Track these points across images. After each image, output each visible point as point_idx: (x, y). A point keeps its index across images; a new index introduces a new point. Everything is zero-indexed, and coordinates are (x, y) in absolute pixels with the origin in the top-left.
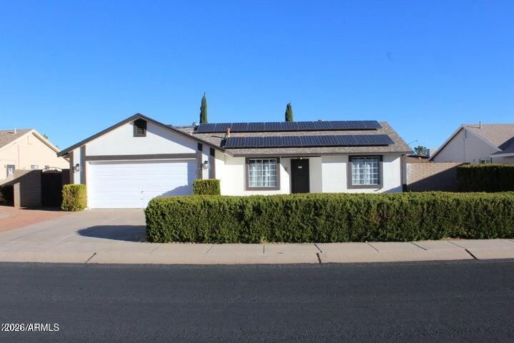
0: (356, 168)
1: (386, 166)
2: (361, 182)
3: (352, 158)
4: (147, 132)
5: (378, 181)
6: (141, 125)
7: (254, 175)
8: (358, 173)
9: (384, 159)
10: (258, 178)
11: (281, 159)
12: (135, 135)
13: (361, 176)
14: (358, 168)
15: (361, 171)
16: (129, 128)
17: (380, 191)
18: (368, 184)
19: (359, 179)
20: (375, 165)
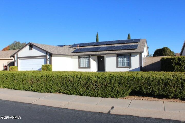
0: (120, 59)
1: (133, 58)
2: (122, 65)
3: (118, 55)
4: (33, 49)
5: (129, 65)
6: (31, 46)
7: (82, 63)
8: (121, 62)
9: (132, 55)
10: (83, 64)
11: (91, 56)
12: (30, 50)
13: (123, 63)
14: (121, 59)
15: (123, 61)
16: (28, 47)
17: (131, 69)
18: (126, 66)
19: (121, 64)
20: (128, 58)
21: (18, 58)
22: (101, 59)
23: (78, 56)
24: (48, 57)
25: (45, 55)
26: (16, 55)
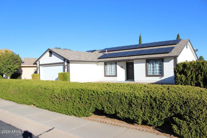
0: (150, 66)
1: (165, 64)
2: (153, 73)
3: (148, 61)
4: (52, 55)
5: (161, 74)
6: (51, 52)
7: (108, 70)
8: (152, 69)
9: (164, 60)
10: (109, 72)
11: (117, 62)
12: (50, 56)
13: (153, 70)
14: (152, 66)
15: (153, 67)
16: (48, 54)
17: (163, 78)
18: (157, 74)
20: (160, 64)
21: (40, 65)
22: (131, 66)
23: (104, 63)
24: (66, 64)
25: (63, 61)
26: (38, 62)
